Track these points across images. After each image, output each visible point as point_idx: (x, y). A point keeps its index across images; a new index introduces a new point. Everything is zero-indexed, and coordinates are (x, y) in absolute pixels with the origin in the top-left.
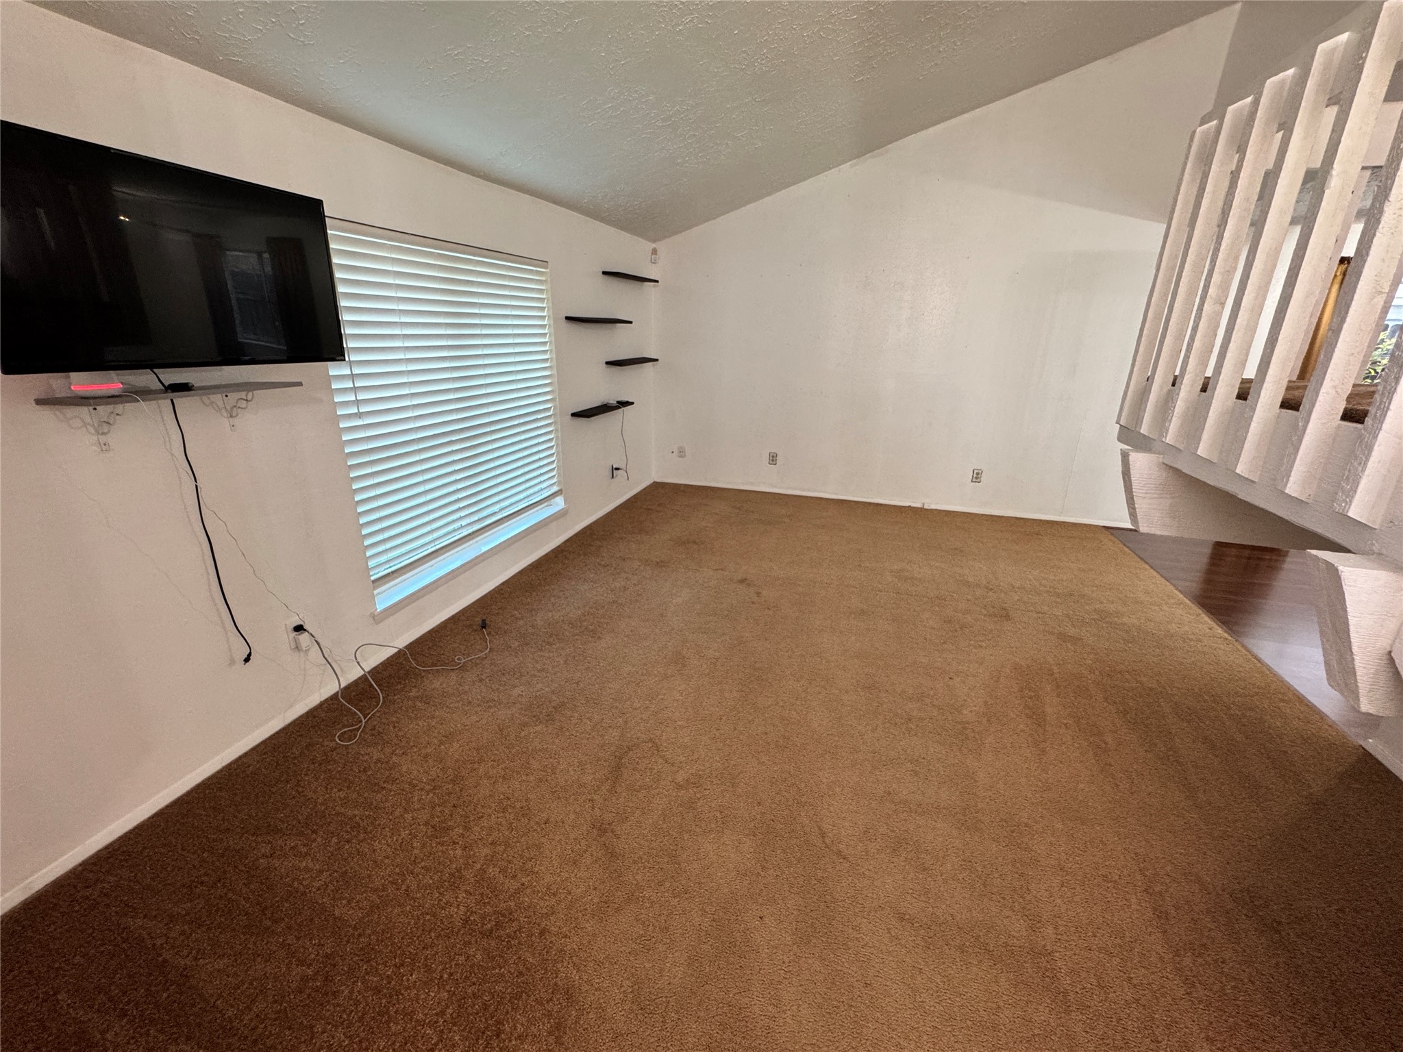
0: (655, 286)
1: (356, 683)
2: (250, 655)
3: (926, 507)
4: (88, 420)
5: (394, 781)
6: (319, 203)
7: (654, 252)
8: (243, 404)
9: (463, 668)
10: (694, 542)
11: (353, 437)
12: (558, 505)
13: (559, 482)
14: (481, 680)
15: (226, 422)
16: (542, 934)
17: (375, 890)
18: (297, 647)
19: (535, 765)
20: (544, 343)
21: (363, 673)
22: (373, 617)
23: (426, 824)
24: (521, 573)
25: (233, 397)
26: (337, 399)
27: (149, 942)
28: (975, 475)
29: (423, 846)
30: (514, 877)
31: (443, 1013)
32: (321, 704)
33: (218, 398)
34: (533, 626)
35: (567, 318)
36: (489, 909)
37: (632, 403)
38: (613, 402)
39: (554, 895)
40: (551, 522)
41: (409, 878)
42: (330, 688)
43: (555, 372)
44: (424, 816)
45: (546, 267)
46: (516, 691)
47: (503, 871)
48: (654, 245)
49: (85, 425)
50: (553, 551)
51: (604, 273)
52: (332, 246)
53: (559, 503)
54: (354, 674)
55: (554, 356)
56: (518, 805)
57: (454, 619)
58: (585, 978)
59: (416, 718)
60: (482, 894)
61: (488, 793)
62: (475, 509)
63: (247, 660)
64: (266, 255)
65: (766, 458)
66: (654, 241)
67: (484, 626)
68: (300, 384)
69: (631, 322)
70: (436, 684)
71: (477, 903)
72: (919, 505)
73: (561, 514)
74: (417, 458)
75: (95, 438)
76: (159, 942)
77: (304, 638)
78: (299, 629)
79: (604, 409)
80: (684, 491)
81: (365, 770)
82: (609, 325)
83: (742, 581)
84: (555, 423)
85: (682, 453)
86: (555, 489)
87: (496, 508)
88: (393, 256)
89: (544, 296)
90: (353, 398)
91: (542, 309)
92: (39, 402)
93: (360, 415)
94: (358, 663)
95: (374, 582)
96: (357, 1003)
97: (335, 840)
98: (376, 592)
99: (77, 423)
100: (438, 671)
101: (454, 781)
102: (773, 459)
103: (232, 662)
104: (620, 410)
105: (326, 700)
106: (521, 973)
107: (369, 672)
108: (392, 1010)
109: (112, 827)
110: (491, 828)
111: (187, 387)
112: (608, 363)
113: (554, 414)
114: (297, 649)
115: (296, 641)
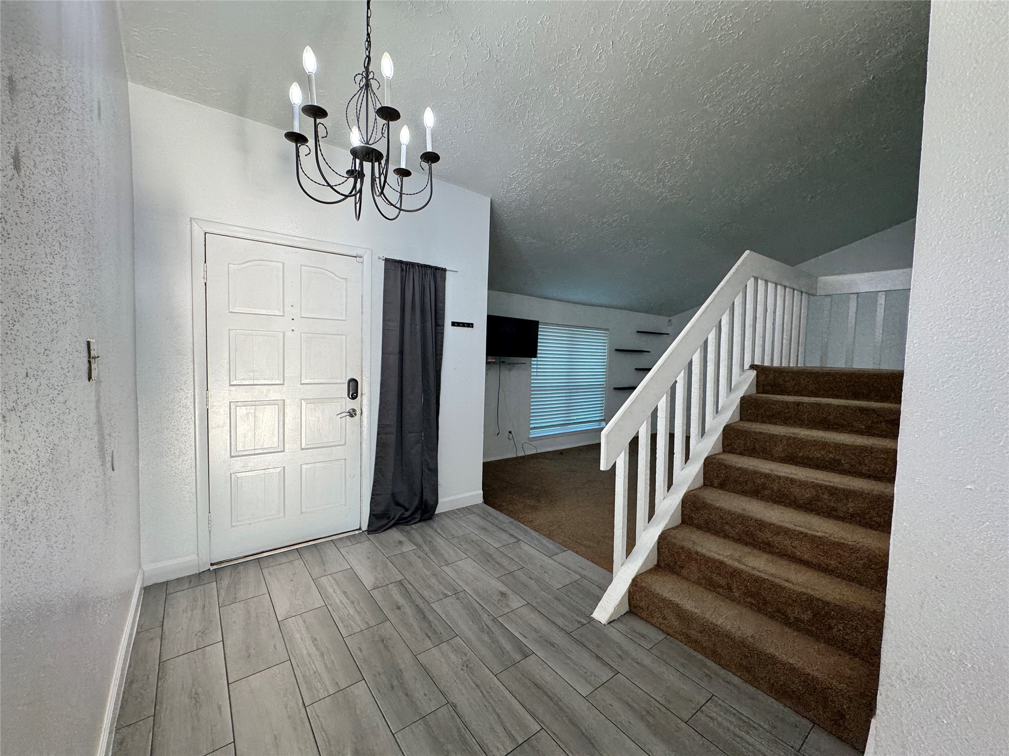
0: (668, 336)
1: (521, 456)
2: (499, 433)
6: (538, 323)
7: (670, 321)
8: (512, 368)
11: (535, 381)
13: (605, 415)
15: (507, 372)
20: (604, 359)
21: (524, 455)
22: (528, 439)
25: (511, 365)
26: (532, 370)
32: (511, 459)
33: (507, 366)
35: (617, 350)
42: (514, 455)
43: (607, 370)
45: (607, 331)
48: (670, 318)
51: (638, 332)
54: (521, 454)
55: (608, 364)
57: (554, 451)
62: (567, 415)
63: (498, 435)
68: (525, 364)
69: (650, 352)
77: (511, 435)
78: (510, 432)
82: (640, 353)
84: (605, 391)
86: (603, 418)
88: (555, 331)
89: (605, 342)
90: (536, 367)
91: (604, 346)
93: (537, 376)
94: (523, 448)
95: (531, 428)
98: (530, 432)
103: (495, 434)
105: (513, 457)
107: (526, 456)
111: (504, 362)
112: (637, 369)
113: (605, 387)
114: (509, 438)
115: (509, 435)
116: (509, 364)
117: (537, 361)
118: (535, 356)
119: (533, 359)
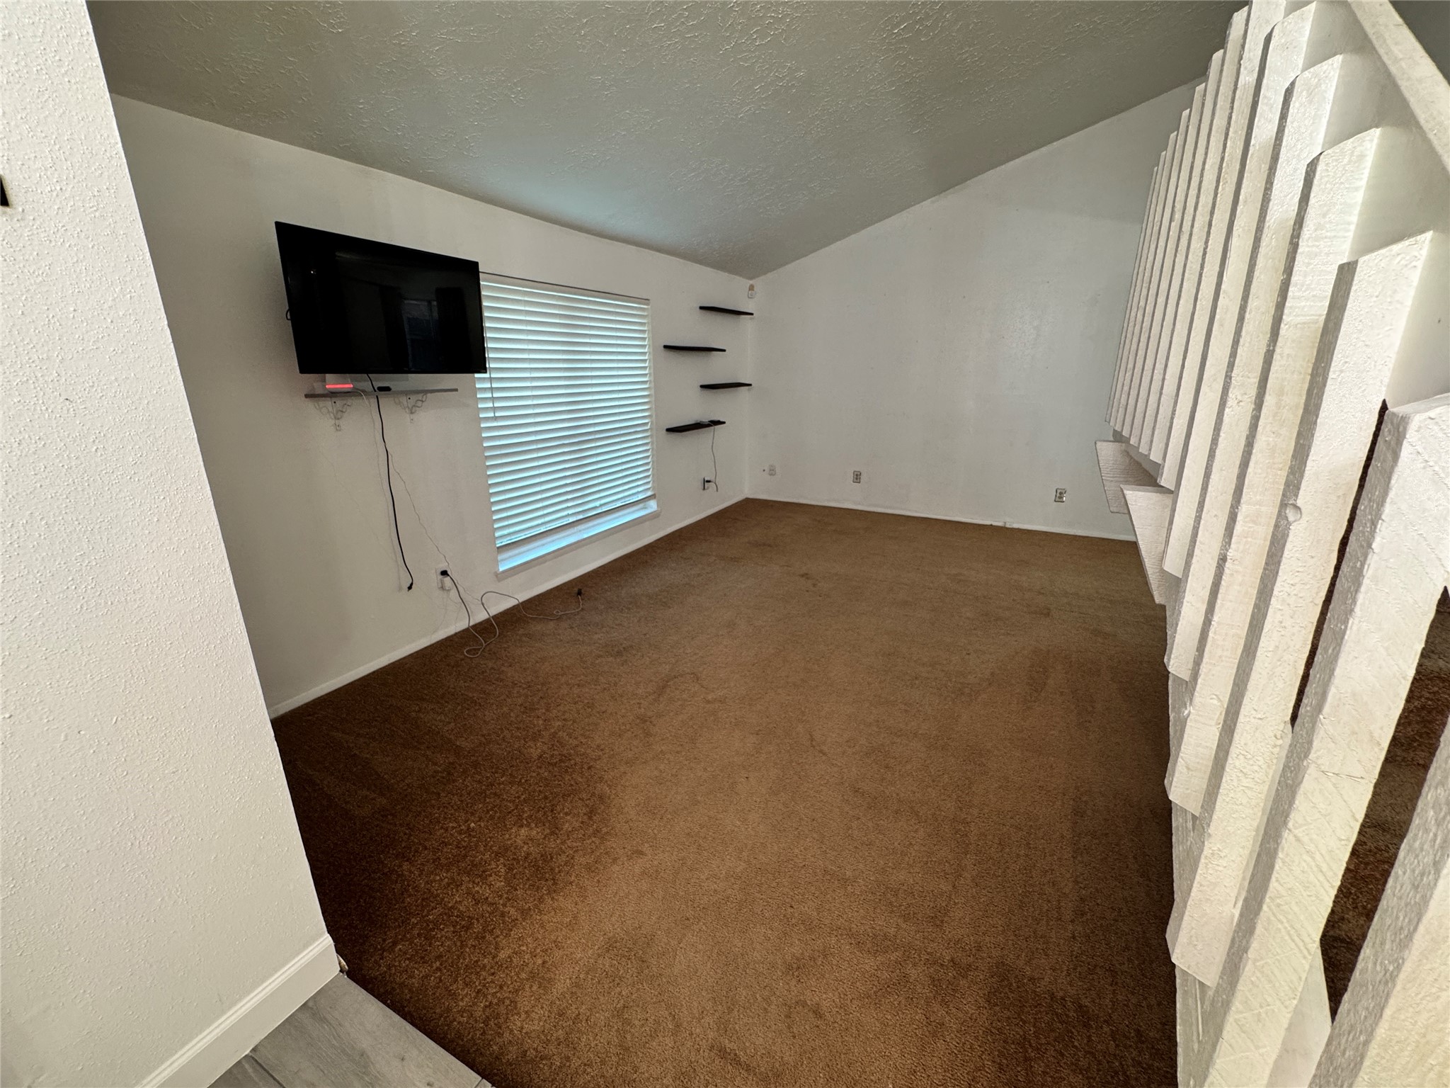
0: (751, 319)
1: (481, 623)
2: (412, 584)
3: (1008, 526)
4: (330, 409)
5: (502, 680)
6: (476, 264)
7: (751, 288)
8: (419, 403)
9: (559, 619)
10: (770, 546)
11: (492, 435)
12: (652, 508)
13: (653, 488)
14: (572, 628)
15: (408, 417)
16: (589, 768)
17: (483, 736)
18: (442, 587)
19: (602, 680)
20: (645, 368)
21: (487, 616)
22: (497, 576)
23: (521, 705)
24: (615, 560)
25: (414, 398)
26: (480, 406)
27: (345, 745)
28: (1058, 495)
29: (517, 716)
30: (576, 738)
31: (519, 797)
32: (456, 634)
33: (404, 399)
34: (618, 597)
35: (665, 347)
36: (556, 752)
37: (724, 423)
38: (706, 419)
39: (602, 750)
40: (645, 521)
41: (506, 732)
42: (462, 625)
43: (652, 392)
44: (520, 701)
45: (647, 304)
46: (596, 637)
47: (570, 735)
48: (751, 282)
49: (329, 412)
50: (645, 546)
51: (701, 308)
52: (483, 293)
53: (653, 506)
54: (481, 616)
55: (652, 379)
56: (586, 701)
57: (558, 588)
58: (614, 792)
59: (521, 647)
60: (553, 745)
61: (566, 692)
62: (580, 502)
63: (410, 588)
64: (435, 303)
65: (851, 477)
66: (751, 278)
67: (579, 593)
68: (456, 390)
69: (724, 351)
70: (537, 627)
71: (548, 748)
72: (1000, 524)
73: (653, 516)
74: (535, 455)
75: (333, 422)
76: (351, 745)
77: (447, 579)
78: (444, 573)
79: (698, 426)
80: (772, 506)
81: (483, 672)
82: (704, 353)
83: (804, 575)
84: (651, 436)
85: (772, 472)
86: (649, 493)
87: (597, 504)
88: (526, 299)
89: (645, 329)
90: (490, 396)
91: (644, 339)
92: (307, 396)
93: (495, 418)
94: (483, 604)
95: (498, 548)
96: (467, 786)
97: (460, 707)
98: (500, 558)
99: (324, 410)
100: (541, 619)
101: (543, 684)
102: (857, 477)
103: (400, 589)
104: (712, 428)
105: (459, 632)
106: (572, 785)
107: (493, 617)
108: (488, 792)
109: (324, 686)
110: (565, 712)
111: (387, 389)
112: (702, 386)
113: (650, 429)
114: (442, 588)
115: (442, 582)
116: (407, 393)
117: (491, 379)
118: (483, 369)
119: (477, 375)
